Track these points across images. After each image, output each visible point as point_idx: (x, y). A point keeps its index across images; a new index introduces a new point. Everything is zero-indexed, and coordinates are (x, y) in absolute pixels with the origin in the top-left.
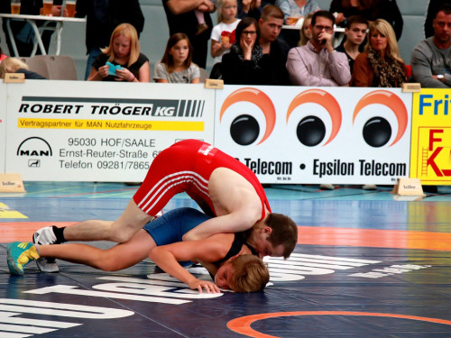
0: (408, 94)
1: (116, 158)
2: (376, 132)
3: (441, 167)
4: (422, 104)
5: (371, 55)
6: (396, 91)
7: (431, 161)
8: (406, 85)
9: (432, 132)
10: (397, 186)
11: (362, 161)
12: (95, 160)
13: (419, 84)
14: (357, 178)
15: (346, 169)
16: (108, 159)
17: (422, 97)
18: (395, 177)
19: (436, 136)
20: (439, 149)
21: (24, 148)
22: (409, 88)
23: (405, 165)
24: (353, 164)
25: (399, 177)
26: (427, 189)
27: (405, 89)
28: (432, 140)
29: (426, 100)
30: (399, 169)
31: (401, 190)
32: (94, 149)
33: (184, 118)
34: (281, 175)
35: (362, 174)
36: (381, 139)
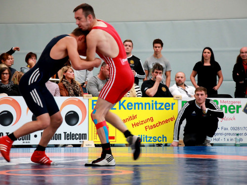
0: (86, 100)
2: (71, 118)
4: (93, 105)
5: (64, 83)
6: (80, 98)
8: (85, 95)
10: (83, 145)
11: (65, 133)
13: (91, 95)
14: (63, 141)
15: (58, 137)
17: (93, 101)
18: (81, 140)
22: (86, 96)
23: (86, 134)
24: (60, 134)
25: (83, 140)
26: (97, 146)
27: (85, 97)
30: (83, 136)
31: (84, 146)
34: (25, 141)
35: (65, 139)
36: (74, 122)
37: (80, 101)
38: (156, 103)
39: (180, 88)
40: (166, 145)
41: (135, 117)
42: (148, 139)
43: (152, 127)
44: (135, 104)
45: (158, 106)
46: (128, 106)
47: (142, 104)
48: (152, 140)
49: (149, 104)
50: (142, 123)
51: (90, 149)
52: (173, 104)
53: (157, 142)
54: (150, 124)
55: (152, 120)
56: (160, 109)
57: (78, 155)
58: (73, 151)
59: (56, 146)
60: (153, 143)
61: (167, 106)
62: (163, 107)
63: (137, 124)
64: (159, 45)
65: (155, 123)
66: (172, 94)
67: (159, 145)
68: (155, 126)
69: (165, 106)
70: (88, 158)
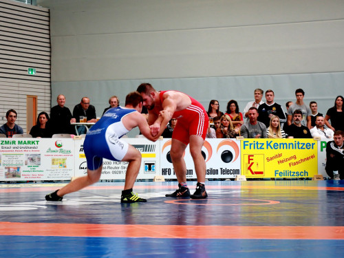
0: (239, 141)
1: (120, 170)
2: (227, 156)
3: (253, 171)
4: (245, 145)
6: (234, 139)
7: (249, 168)
9: (249, 156)
10: (236, 179)
11: (221, 169)
12: (111, 171)
14: (219, 176)
15: (215, 172)
16: (116, 170)
17: (244, 142)
18: (235, 175)
19: (251, 158)
20: (252, 163)
21: (82, 166)
22: (239, 138)
23: (239, 170)
24: (218, 170)
25: (237, 175)
26: (248, 179)
28: (249, 160)
29: (246, 143)
30: (237, 172)
31: (238, 180)
32: (111, 166)
33: (147, 152)
34: (188, 175)
35: (221, 174)
36: (229, 159)
37: (233, 142)
38: (298, 143)
39: (319, 130)
40: (308, 179)
41: (280, 155)
42: (292, 174)
43: (295, 164)
44: (280, 144)
45: (300, 146)
46: (274, 146)
47: (286, 144)
48: (295, 174)
49: (292, 144)
50: (287, 160)
51: (243, 183)
52: (313, 144)
53: (300, 177)
54: (293, 161)
55: (296, 158)
56: (302, 148)
57: (233, 187)
58: (228, 184)
59: (214, 180)
60: (296, 177)
61: (308, 146)
62: (305, 146)
63: (282, 162)
64: (301, 94)
65: (297, 160)
66: (312, 135)
67: (302, 179)
68: (297, 163)
69: (307, 146)
70: (241, 190)
